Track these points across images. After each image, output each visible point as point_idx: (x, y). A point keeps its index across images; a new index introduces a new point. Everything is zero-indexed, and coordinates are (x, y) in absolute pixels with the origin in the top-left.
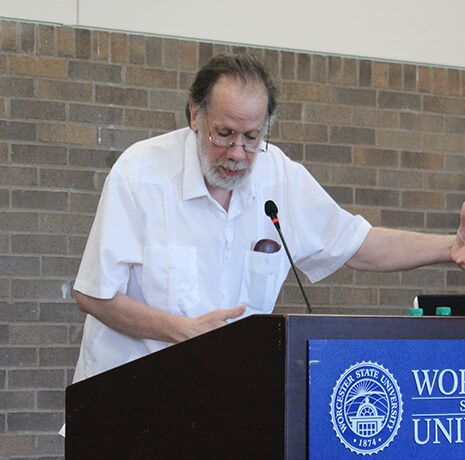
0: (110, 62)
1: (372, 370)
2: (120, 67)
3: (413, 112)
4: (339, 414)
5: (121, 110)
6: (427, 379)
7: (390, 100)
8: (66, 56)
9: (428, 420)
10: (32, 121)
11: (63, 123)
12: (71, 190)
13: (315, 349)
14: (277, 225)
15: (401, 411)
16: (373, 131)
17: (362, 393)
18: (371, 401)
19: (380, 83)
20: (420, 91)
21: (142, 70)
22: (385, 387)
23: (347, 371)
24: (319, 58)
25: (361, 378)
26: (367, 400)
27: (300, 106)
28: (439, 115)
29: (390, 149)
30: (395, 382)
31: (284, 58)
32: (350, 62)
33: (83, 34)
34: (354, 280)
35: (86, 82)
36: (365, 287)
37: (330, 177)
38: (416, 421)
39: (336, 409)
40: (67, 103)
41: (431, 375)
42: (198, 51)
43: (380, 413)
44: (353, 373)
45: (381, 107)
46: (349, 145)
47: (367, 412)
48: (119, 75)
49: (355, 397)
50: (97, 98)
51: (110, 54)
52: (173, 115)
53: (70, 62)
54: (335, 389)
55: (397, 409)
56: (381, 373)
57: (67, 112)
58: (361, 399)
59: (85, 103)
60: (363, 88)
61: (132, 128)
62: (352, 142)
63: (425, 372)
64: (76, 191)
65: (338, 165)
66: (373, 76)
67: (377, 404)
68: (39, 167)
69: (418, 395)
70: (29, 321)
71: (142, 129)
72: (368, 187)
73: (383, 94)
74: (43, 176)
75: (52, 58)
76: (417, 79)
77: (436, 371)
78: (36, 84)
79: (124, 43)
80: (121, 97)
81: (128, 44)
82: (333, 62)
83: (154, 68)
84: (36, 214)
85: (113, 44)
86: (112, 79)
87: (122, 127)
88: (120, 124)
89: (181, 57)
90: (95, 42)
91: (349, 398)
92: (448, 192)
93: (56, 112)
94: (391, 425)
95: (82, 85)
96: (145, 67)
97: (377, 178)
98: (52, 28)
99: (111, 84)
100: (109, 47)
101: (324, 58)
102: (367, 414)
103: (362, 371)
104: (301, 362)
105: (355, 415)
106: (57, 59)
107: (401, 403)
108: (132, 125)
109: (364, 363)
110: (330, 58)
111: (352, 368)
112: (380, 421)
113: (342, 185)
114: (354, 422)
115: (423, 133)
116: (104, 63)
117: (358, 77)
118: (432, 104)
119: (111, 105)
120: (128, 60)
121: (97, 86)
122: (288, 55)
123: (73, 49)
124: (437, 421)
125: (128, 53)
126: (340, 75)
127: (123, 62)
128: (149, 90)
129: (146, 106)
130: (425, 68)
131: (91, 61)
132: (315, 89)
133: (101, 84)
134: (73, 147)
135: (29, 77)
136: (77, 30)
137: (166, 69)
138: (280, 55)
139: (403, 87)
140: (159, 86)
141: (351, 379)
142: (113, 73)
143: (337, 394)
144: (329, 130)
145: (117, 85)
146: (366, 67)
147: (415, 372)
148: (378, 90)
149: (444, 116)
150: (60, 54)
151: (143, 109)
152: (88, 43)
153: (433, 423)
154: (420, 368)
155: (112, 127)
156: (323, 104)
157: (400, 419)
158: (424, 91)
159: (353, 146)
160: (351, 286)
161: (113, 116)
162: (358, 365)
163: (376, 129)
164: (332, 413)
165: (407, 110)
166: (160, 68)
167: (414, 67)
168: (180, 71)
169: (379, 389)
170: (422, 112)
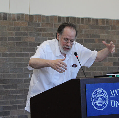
0: (37, 22)
1: (101, 90)
2: (40, 23)
3: (108, 30)
4: (94, 101)
5: (41, 33)
6: (114, 92)
7: (103, 28)
8: (27, 21)
9: (114, 102)
10: (20, 37)
11: (27, 37)
12: (30, 52)
13: (87, 86)
14: (77, 58)
15: (108, 100)
16: (99, 35)
17: (99, 96)
18: (101, 98)
19: (100, 24)
20: (110, 25)
21: (45, 23)
22: (104, 94)
23: (95, 91)
24: (86, 19)
25: (98, 92)
26: (100, 97)
27: (82, 30)
28: (115, 31)
29: (104, 39)
30: (106, 93)
31: (78, 19)
32: (93, 19)
33: (31, 16)
34: (97, 70)
35: (32, 27)
36: (100, 71)
37: (90, 46)
38: (112, 102)
39: (93, 100)
40: (28, 32)
41: (114, 91)
42: (58, 19)
43: (103, 100)
44: (96, 91)
45: (101, 29)
46: (94, 39)
47: (100, 100)
48: (40, 25)
49: (97, 97)
50: (35, 31)
51: (37, 20)
52: (53, 33)
53: (28, 22)
54: (92, 95)
55: (107, 99)
56: (103, 91)
57: (28, 34)
58: (98, 97)
59: (32, 32)
60: (96, 25)
61: (43, 37)
62: (95, 38)
63: (113, 90)
64: (31, 52)
65: (92, 43)
66: (99, 22)
67: (102, 98)
68: (22, 47)
69: (112, 96)
70: (22, 83)
71: (46, 37)
72: (99, 48)
73: (101, 26)
74: (23, 49)
75: (24, 22)
76: (109, 23)
77: (116, 90)
78: (21, 28)
79: (41, 18)
80: (40, 30)
81: (42, 18)
82: (89, 20)
83: (48, 23)
84: (22, 58)
85: (38, 18)
86: (38, 26)
87: (41, 37)
88: (40, 36)
89: (54, 20)
90: (34, 18)
91: (96, 97)
92: (117, 48)
93: (25, 34)
94: (106, 103)
95: (31, 28)
96: (46, 23)
97: (101, 46)
98: (24, 15)
99: (38, 27)
100: (37, 18)
101: (87, 19)
102: (100, 101)
103: (98, 91)
104: (84, 89)
105: (97, 101)
106: (25, 22)
107: (108, 98)
108: (43, 36)
109: (99, 89)
110: (88, 19)
111: (96, 90)
112: (103, 102)
113: (93, 48)
114: (97, 103)
115: (111, 35)
116: (36, 22)
117: (95, 23)
118: (113, 28)
119: (38, 32)
120: (41, 21)
121: (35, 28)
122: (79, 19)
123: (29, 19)
124: (117, 102)
125: (42, 20)
126: (91, 22)
127: (41, 22)
128: (47, 28)
129: (46, 32)
130: (111, 20)
131: (33, 22)
132: (85, 26)
133: (36, 27)
134: (30, 42)
135: (19, 27)
136: (29, 15)
137: (51, 23)
138: (77, 19)
139: (106, 24)
140: (49, 27)
141: (96, 93)
142: (38, 25)
143: (93, 96)
144: (89, 35)
145: (39, 27)
146: (97, 20)
147: (111, 90)
148: (100, 26)
149: (116, 31)
150: (26, 21)
151: (46, 33)
152: (32, 18)
153: (115, 102)
154: (112, 89)
155: (39, 37)
156: (87, 29)
157: (108, 101)
158: (111, 25)
159: (95, 39)
160: (96, 71)
161: (39, 35)
162: (97, 89)
163: (100, 35)
164: (92, 101)
165: (107, 30)
166: (49, 23)
167: (108, 20)
168: (54, 23)
169: (103, 95)
170: (110, 30)
